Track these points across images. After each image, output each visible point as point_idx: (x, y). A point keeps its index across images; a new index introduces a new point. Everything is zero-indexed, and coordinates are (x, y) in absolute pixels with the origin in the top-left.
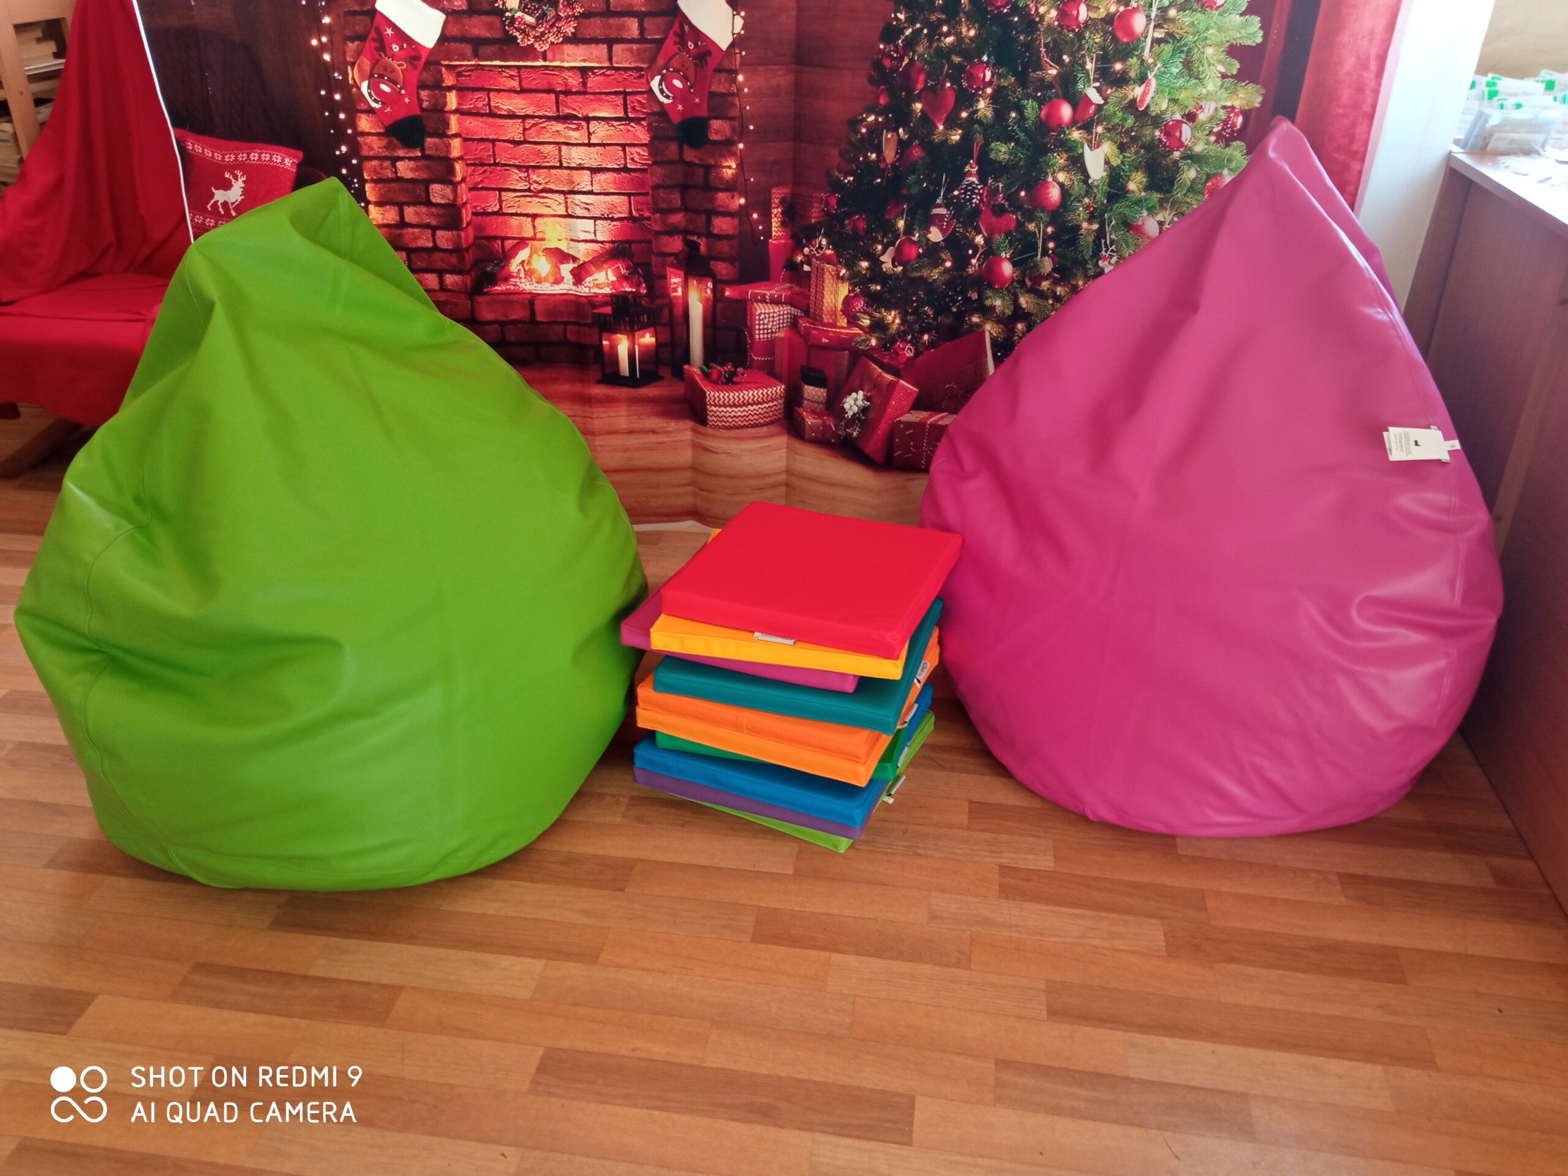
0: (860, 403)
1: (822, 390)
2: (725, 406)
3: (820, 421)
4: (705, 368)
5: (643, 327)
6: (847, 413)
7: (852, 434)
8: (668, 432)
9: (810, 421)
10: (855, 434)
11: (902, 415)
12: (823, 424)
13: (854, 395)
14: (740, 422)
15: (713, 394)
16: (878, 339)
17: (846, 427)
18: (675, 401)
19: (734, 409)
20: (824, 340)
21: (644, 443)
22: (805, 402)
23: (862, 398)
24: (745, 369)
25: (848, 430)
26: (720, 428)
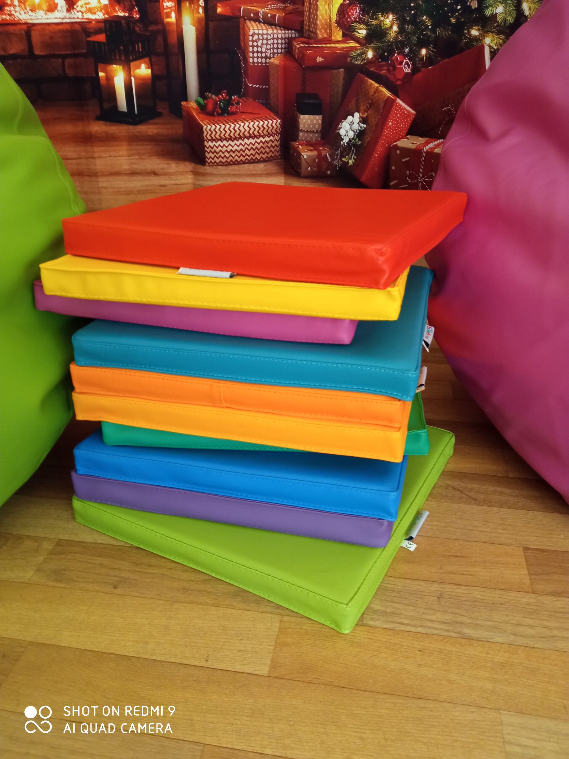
0: (356, 127)
1: (317, 117)
2: (221, 139)
3: (315, 153)
4: (201, 100)
5: (139, 57)
6: (342, 140)
7: (348, 162)
8: (169, 174)
9: (306, 154)
10: (351, 162)
11: (399, 139)
12: (319, 156)
13: (350, 118)
14: (236, 158)
15: (209, 127)
16: (375, 50)
17: (342, 156)
18: (174, 140)
19: (230, 142)
20: (319, 59)
21: (147, 186)
22: (301, 134)
23: (358, 120)
24: (240, 97)
25: (343, 159)
26: (218, 164)
